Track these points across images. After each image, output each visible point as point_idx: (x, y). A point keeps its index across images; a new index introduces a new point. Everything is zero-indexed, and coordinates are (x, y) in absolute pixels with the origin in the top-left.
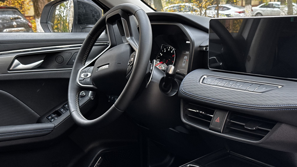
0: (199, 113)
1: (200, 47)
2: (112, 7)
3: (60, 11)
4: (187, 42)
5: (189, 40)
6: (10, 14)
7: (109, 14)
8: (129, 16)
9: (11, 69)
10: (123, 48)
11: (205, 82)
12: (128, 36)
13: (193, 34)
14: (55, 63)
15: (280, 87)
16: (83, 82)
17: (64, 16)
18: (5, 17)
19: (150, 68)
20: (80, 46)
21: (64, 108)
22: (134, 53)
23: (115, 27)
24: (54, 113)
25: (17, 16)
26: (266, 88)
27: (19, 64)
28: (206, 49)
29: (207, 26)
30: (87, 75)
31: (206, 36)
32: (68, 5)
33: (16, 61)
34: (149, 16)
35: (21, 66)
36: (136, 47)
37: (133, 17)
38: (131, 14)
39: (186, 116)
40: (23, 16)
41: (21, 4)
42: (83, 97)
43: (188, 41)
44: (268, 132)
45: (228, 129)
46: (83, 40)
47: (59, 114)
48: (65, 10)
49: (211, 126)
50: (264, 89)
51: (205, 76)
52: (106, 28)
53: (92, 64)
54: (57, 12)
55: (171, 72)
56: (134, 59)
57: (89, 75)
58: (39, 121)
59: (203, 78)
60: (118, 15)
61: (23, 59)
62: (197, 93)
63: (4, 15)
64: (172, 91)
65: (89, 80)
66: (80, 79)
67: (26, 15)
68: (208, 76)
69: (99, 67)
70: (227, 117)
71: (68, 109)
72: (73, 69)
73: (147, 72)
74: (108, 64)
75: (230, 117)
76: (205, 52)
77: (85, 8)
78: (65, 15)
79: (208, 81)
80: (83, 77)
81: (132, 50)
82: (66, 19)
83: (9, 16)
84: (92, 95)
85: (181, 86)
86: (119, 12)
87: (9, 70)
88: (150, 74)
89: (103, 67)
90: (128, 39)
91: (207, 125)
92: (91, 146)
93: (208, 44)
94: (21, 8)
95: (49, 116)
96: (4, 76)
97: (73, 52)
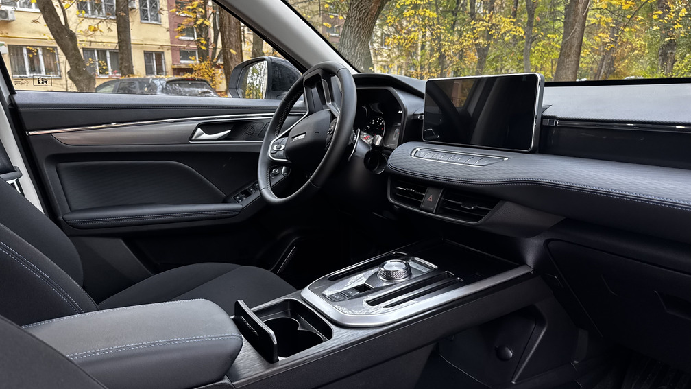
0: (409, 190)
1: (414, 115)
2: (310, 67)
3: (252, 79)
4: (400, 112)
5: (403, 109)
6: (198, 88)
7: (307, 75)
8: (331, 76)
9: (193, 138)
10: (323, 115)
11: (417, 155)
12: (329, 101)
13: (406, 100)
14: (244, 135)
15: (505, 159)
16: (275, 155)
17: (257, 85)
18: (193, 91)
19: (353, 138)
20: (272, 116)
21: (254, 187)
22: (334, 120)
23: (315, 90)
24: (242, 193)
25: (206, 90)
26: (490, 161)
27: (202, 134)
28: (421, 117)
29: (423, 90)
30: (281, 147)
31: (422, 102)
32: (262, 72)
33: (199, 130)
34: (354, 79)
35: (205, 136)
36: (337, 113)
37: (335, 79)
38: (334, 74)
39: (393, 196)
40: (214, 90)
41: (212, 77)
42: (276, 175)
43: (401, 110)
44: (488, 211)
45: (442, 209)
46: (275, 108)
47: (248, 194)
48: (259, 78)
49: (422, 206)
50: (487, 162)
51: (418, 149)
52: (303, 92)
53: (286, 135)
54: (249, 80)
55: (377, 144)
56: (335, 127)
57: (283, 147)
58: (225, 201)
59: (415, 151)
60: (318, 75)
61: (208, 127)
62: (408, 167)
63: (192, 89)
64: (380, 169)
65: (282, 153)
66: (272, 152)
67: (217, 90)
68: (421, 149)
69: (294, 137)
70: (441, 195)
71: (258, 189)
72: (264, 142)
73: (350, 143)
74: (305, 133)
75: (445, 195)
76: (420, 121)
77: (281, 71)
78: (258, 83)
79: (422, 154)
80: (275, 149)
81: (333, 117)
82: (260, 88)
83: (197, 89)
84: (287, 171)
85: (390, 159)
86: (319, 71)
87: (190, 139)
88: (352, 145)
89: (299, 137)
90: (329, 104)
91: (418, 205)
92: (285, 233)
93: (423, 112)
94: (212, 81)
95: (237, 196)
96: (184, 147)
97: (266, 122)
